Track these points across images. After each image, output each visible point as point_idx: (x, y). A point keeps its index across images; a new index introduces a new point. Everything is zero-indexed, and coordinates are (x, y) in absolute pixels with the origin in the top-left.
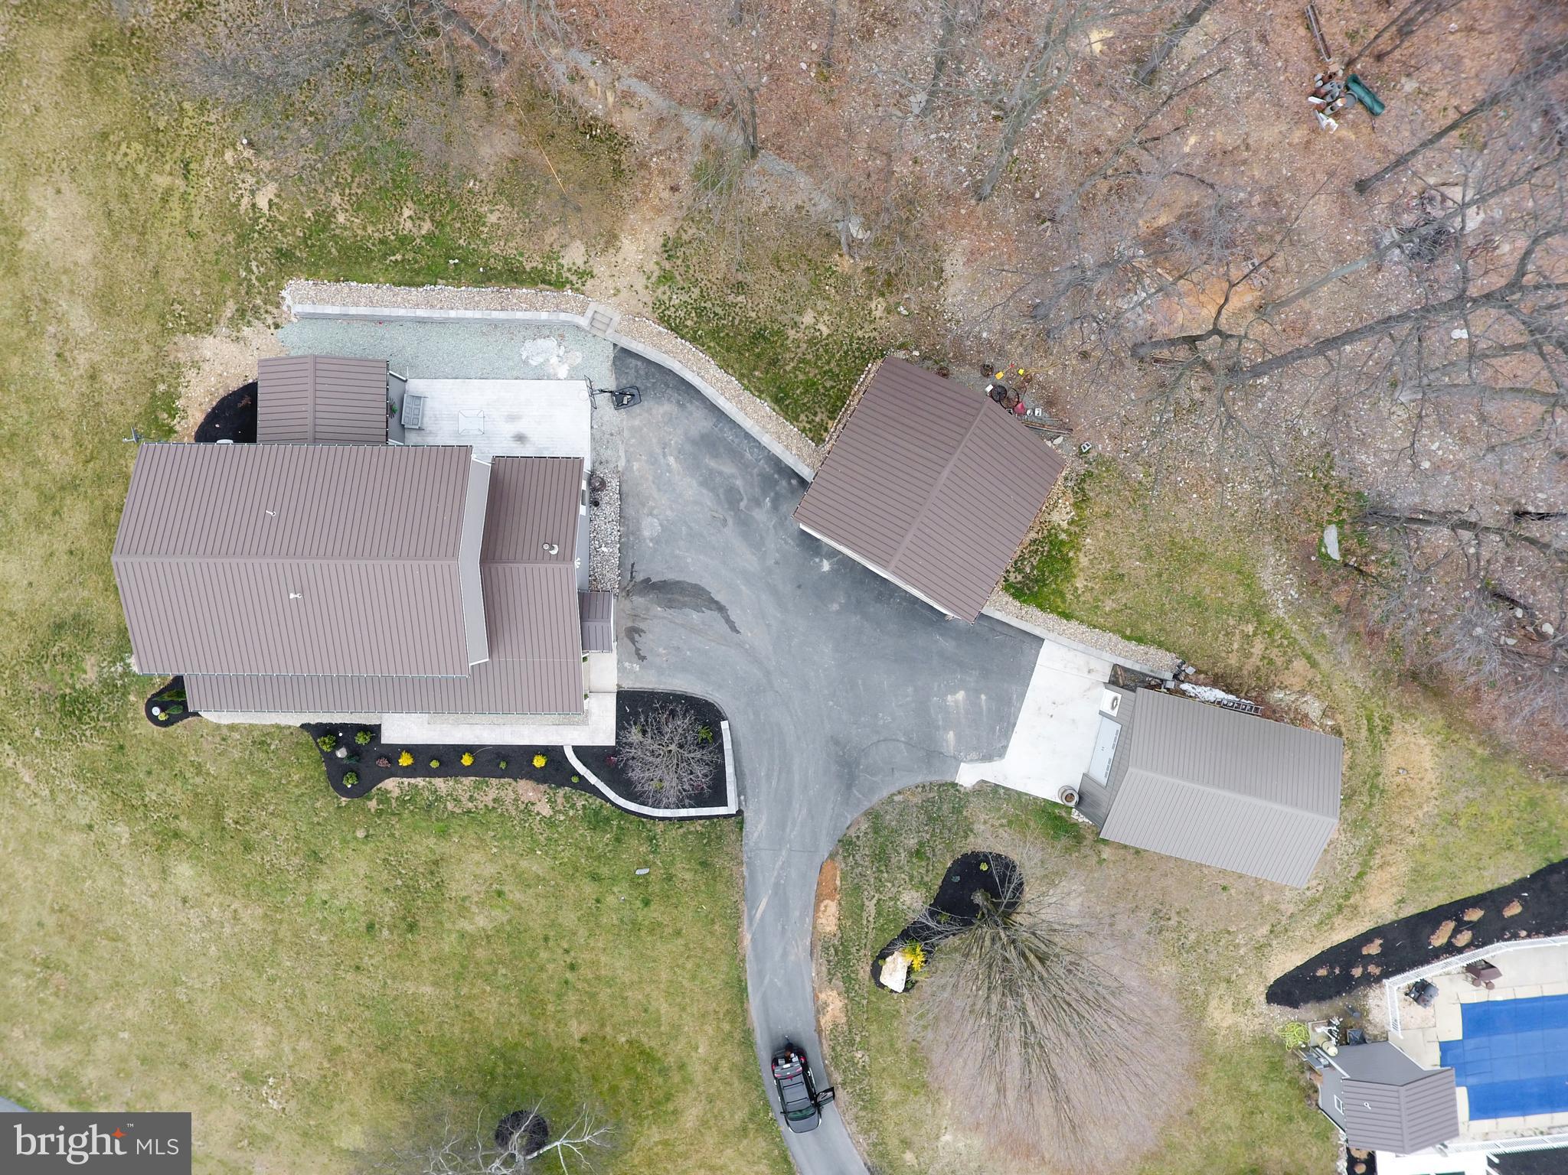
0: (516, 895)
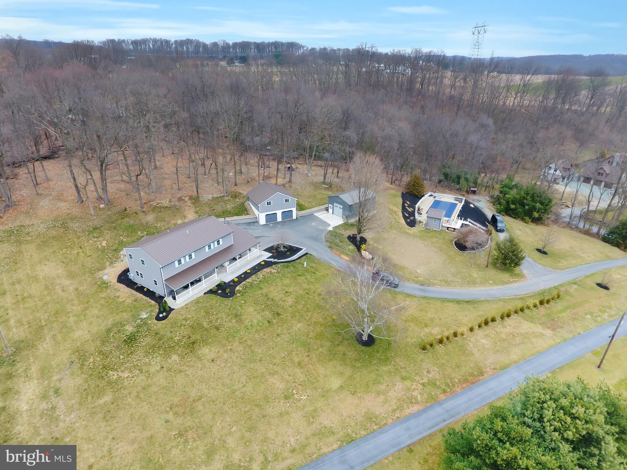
0: (291, 290)
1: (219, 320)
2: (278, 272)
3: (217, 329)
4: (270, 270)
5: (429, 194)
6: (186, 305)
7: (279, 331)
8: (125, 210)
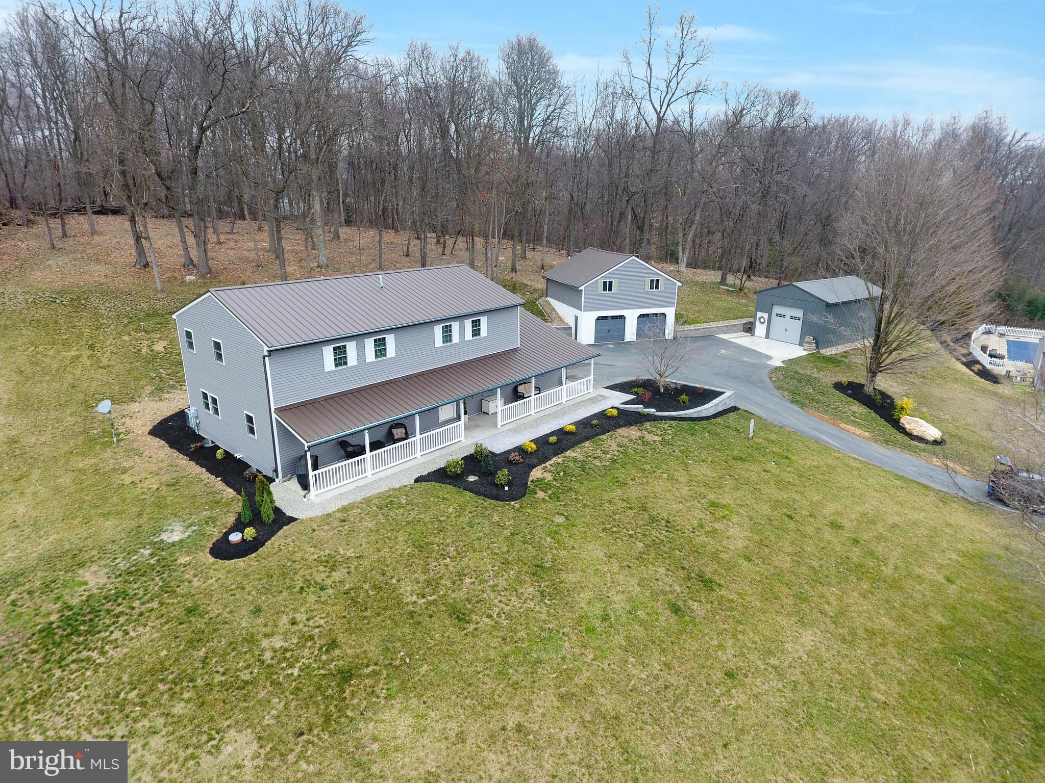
0: (726, 500)
1: (467, 580)
2: (664, 442)
3: (460, 616)
4: (639, 434)
6: (344, 509)
7: (728, 656)
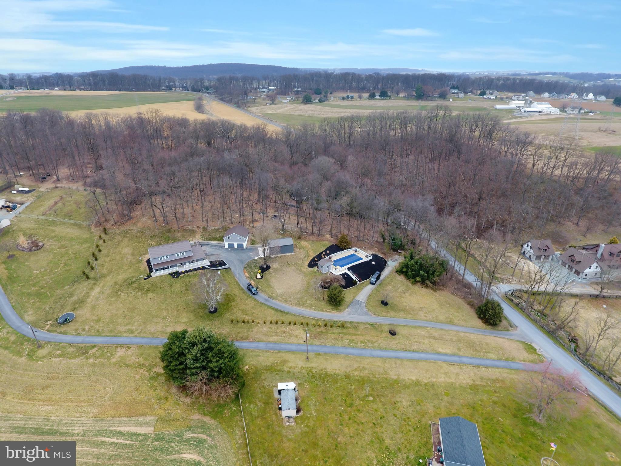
1: (164, 285)
4: (202, 271)
5: (356, 248)
6: (158, 276)
7: (182, 296)
8: (171, 229)
